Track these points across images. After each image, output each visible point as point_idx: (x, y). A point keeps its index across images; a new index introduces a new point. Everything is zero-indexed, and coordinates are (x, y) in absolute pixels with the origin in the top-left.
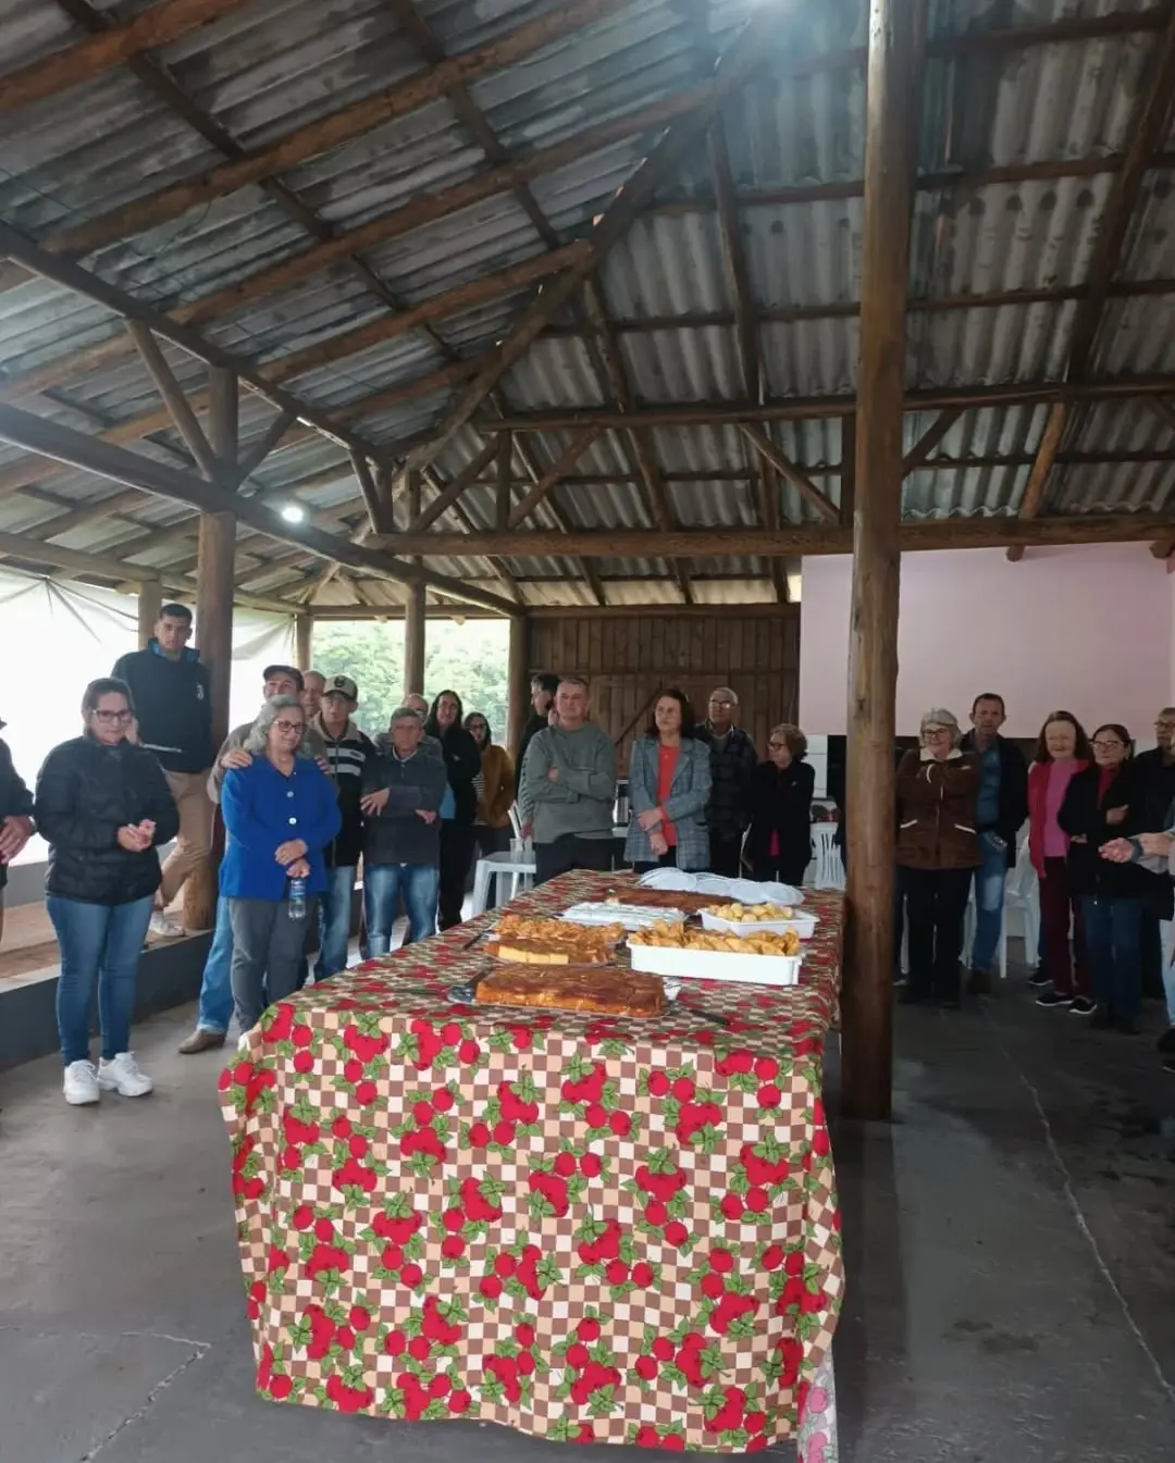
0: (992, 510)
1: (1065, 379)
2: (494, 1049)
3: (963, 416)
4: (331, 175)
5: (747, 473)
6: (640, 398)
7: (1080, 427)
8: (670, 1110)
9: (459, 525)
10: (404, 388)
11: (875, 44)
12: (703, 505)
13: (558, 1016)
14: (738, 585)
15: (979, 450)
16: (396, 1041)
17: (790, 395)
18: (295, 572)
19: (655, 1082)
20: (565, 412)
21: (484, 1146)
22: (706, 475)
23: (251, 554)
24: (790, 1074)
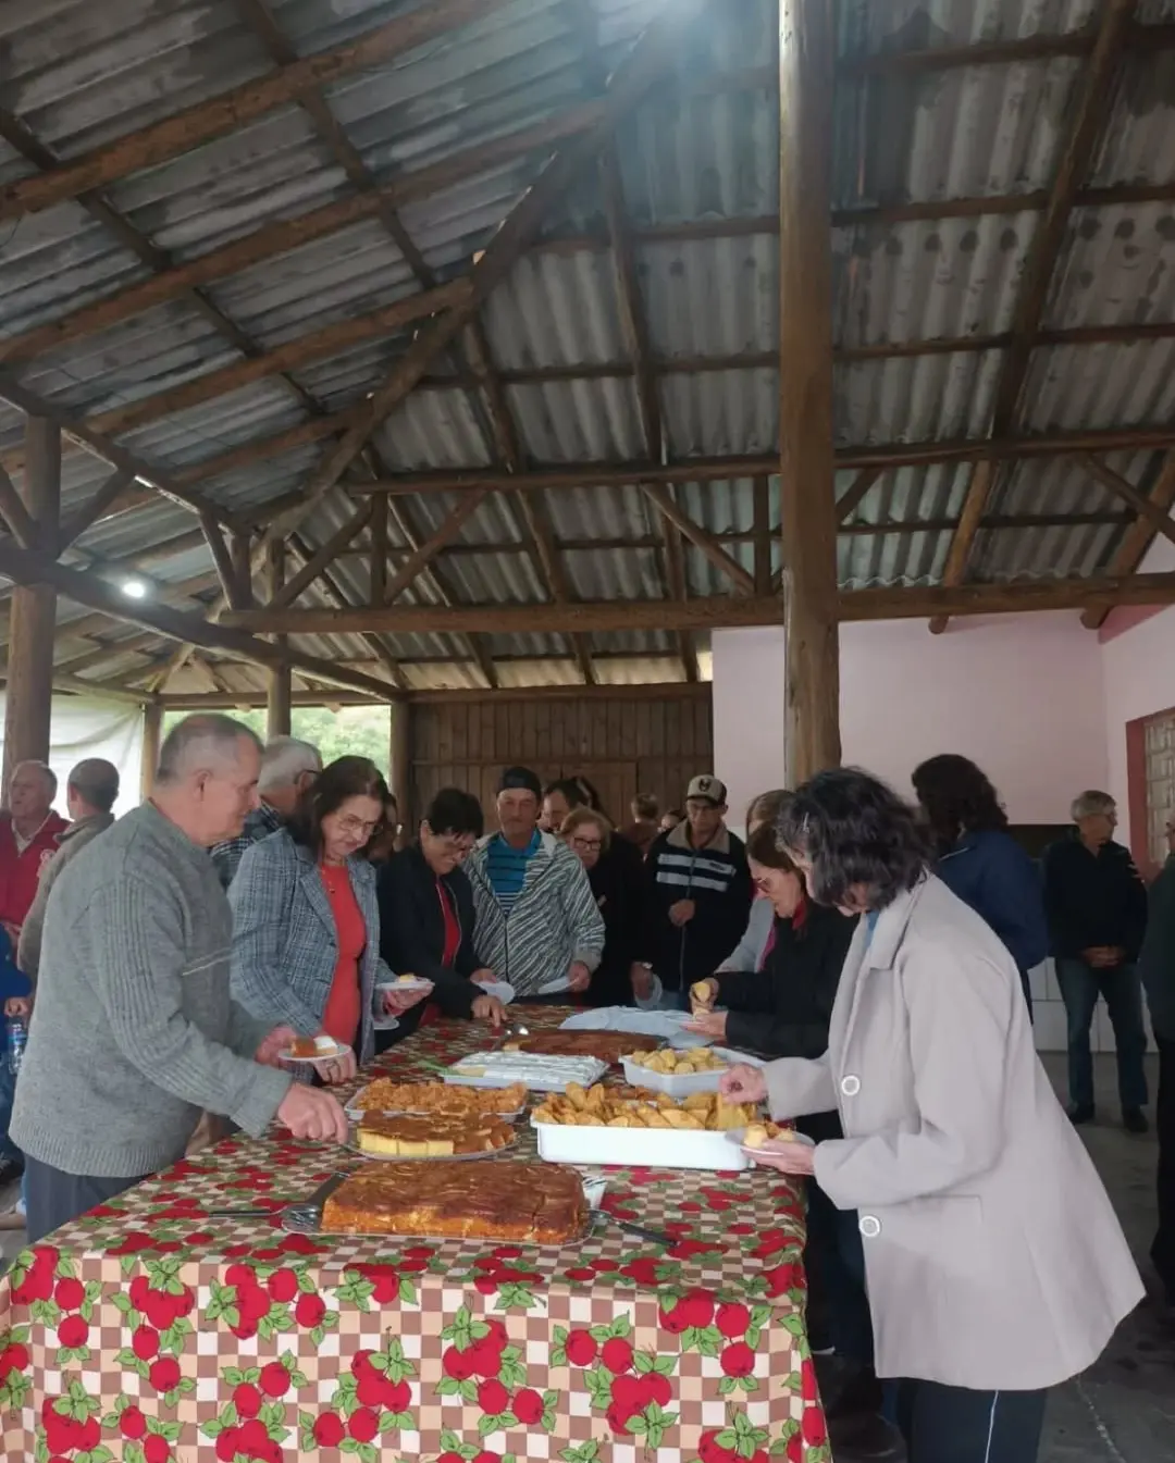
0: (913, 579)
1: (989, 436)
2: (345, 1305)
3: (881, 479)
4: (169, 194)
5: (649, 541)
6: (530, 457)
7: (1005, 489)
8: (598, 1386)
9: (330, 601)
10: (263, 445)
11: (786, 49)
12: (604, 577)
13: (439, 1246)
14: (644, 662)
15: (898, 514)
16: (204, 1298)
17: (693, 455)
18: (141, 656)
19: (578, 1346)
20: (446, 473)
21: (336, 1445)
22: (607, 544)
23: (87, 636)
24: (766, 1325)
